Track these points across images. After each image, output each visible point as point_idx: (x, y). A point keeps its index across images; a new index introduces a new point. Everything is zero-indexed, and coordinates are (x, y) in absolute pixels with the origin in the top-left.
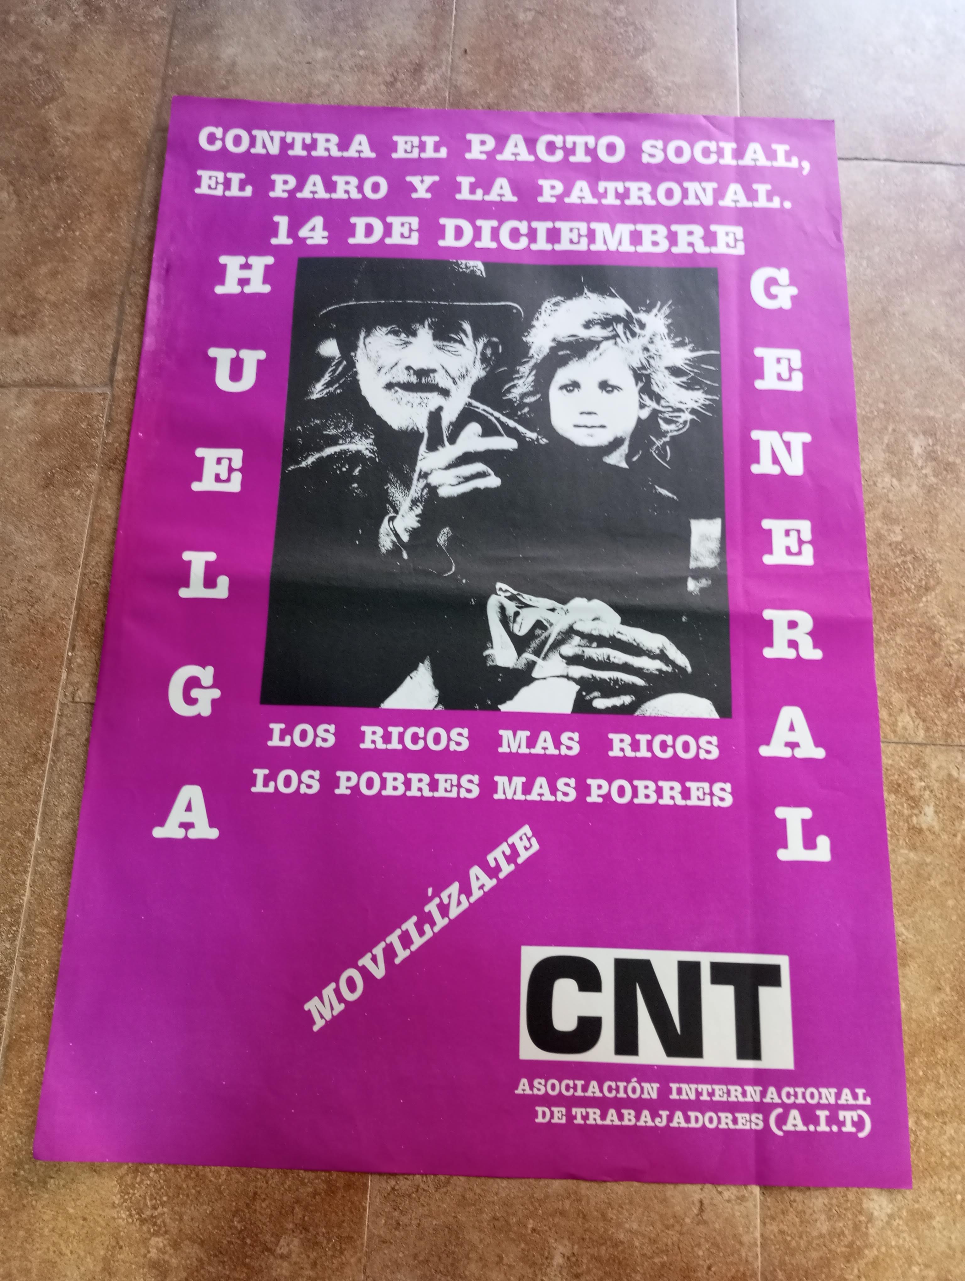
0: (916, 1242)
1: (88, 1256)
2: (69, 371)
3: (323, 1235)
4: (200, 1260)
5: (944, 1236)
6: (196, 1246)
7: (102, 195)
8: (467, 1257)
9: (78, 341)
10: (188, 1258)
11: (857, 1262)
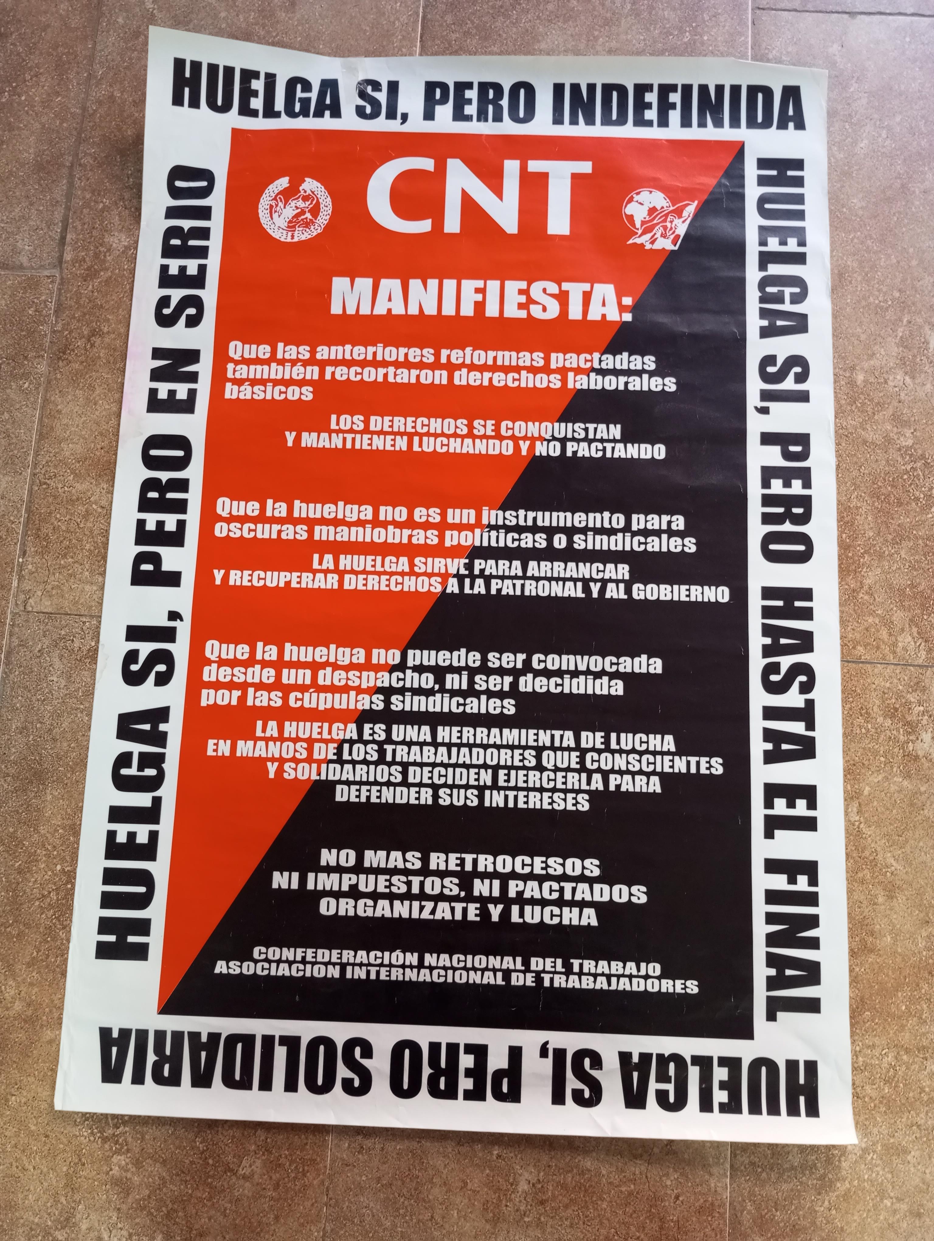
0: (890, 1176)
1: (51, 1172)
2: (15, 251)
3: (286, 1157)
4: (162, 1178)
5: (918, 1170)
6: (158, 1165)
7: (49, 54)
8: (431, 1181)
9: (25, 218)
10: (150, 1176)
11: (828, 1195)
